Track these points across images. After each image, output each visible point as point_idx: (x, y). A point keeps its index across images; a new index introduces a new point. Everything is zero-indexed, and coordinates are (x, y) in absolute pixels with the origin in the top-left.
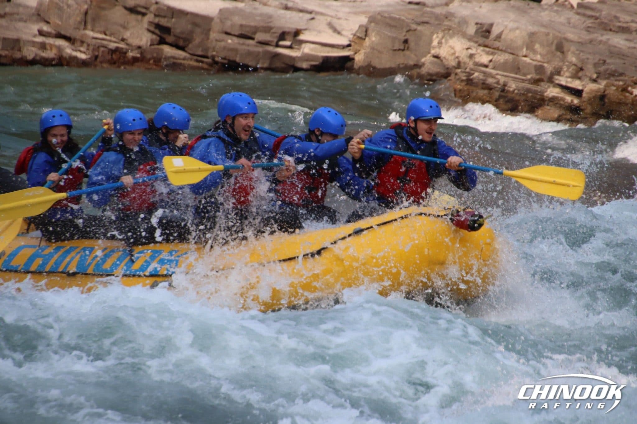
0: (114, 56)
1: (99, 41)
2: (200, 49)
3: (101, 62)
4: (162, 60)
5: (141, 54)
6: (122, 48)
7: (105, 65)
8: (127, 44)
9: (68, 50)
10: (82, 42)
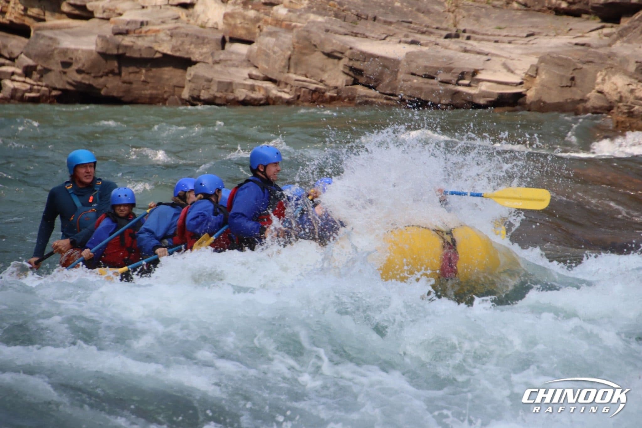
0: (314, 96)
1: (301, 83)
2: (390, 88)
3: (303, 101)
4: (356, 98)
5: (338, 93)
6: (321, 89)
7: (306, 104)
8: (326, 85)
9: (274, 91)
10: (286, 84)
